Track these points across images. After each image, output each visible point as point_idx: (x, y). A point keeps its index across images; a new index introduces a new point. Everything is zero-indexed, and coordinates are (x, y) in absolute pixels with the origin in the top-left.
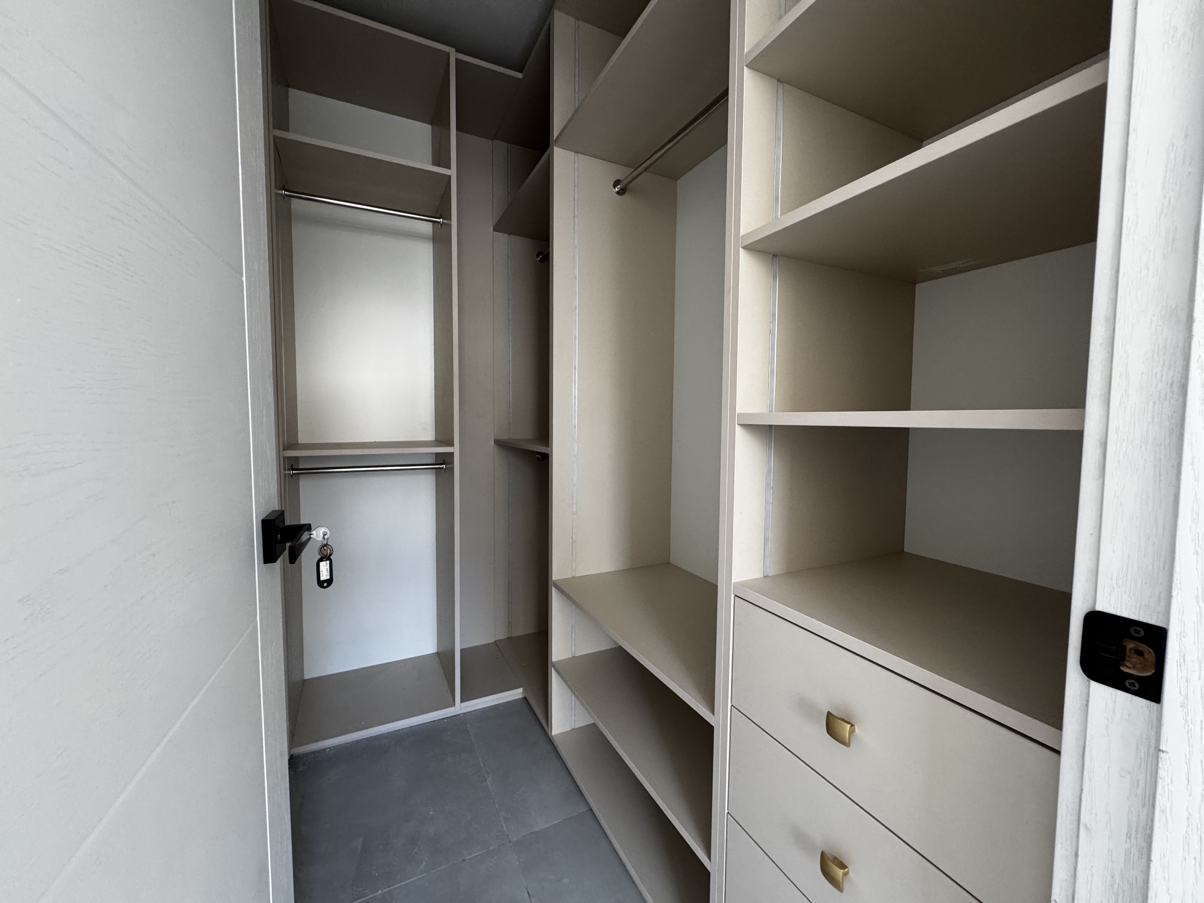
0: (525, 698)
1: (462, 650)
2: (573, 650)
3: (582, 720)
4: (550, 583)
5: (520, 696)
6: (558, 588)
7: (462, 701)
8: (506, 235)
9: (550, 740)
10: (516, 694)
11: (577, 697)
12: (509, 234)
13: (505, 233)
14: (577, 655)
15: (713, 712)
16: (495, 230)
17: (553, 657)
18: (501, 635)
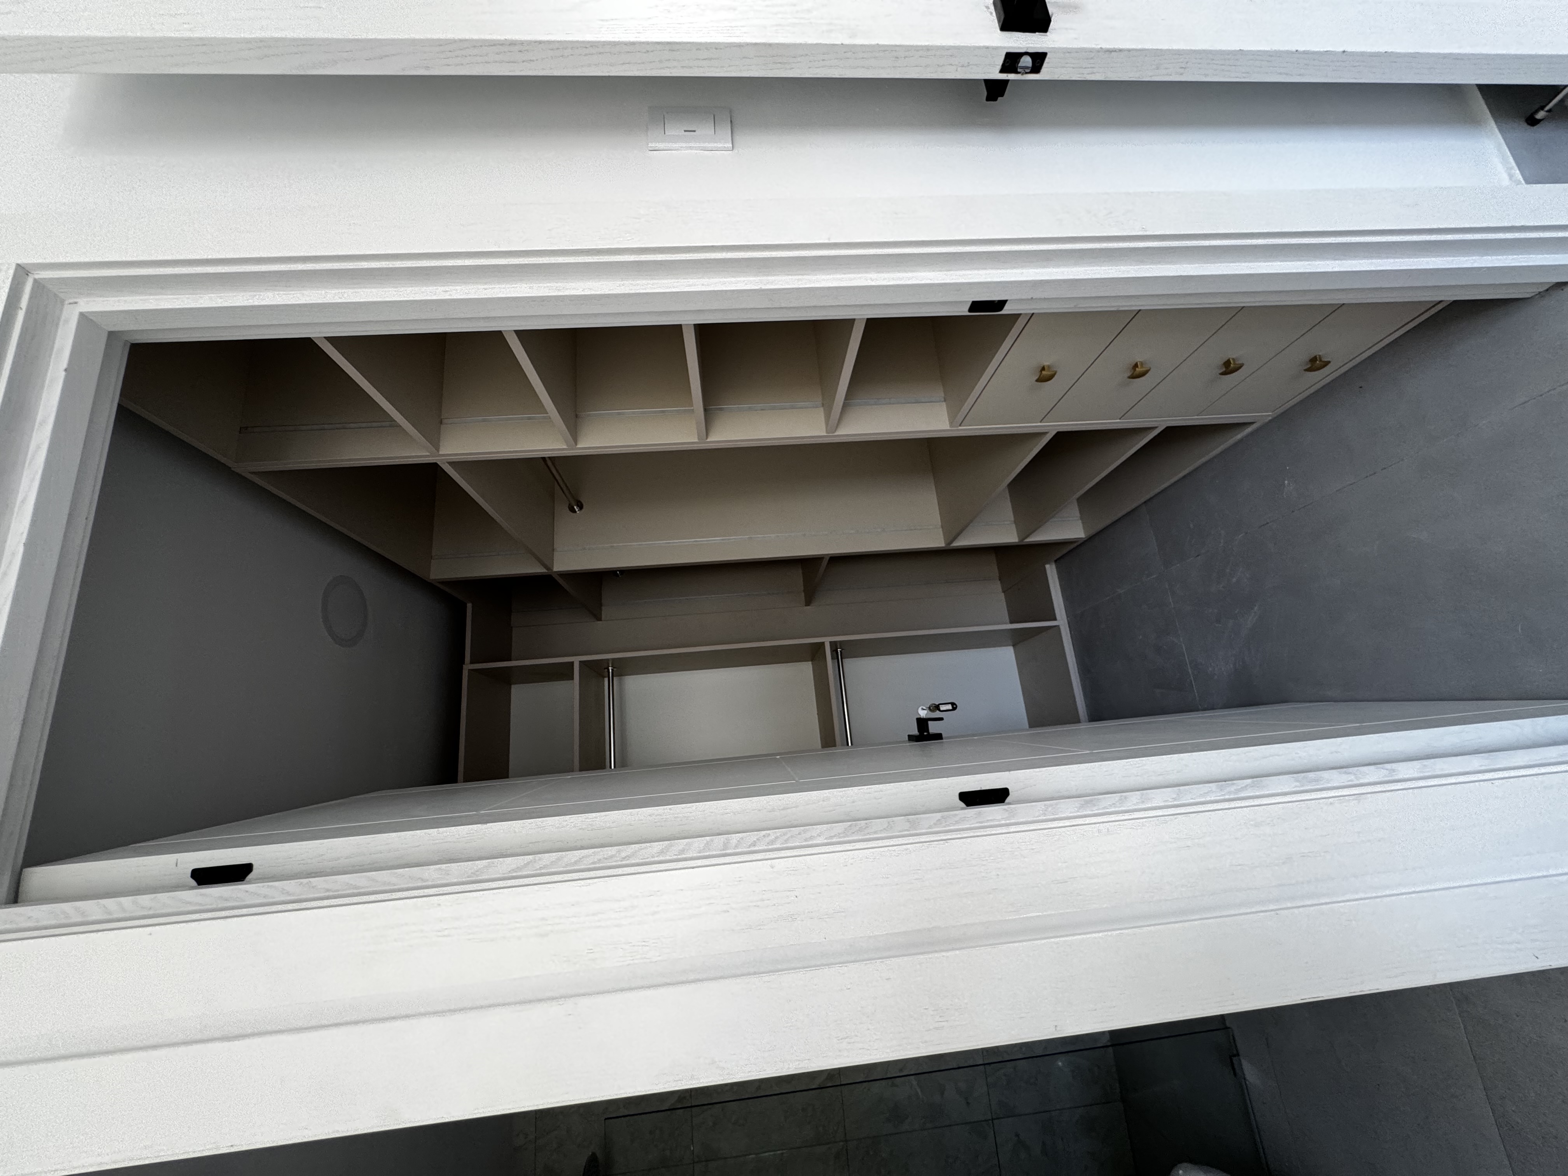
0: (1056, 561)
1: (1012, 622)
2: (1008, 523)
3: (1073, 511)
4: (947, 548)
5: (1054, 566)
6: (952, 542)
7: (1055, 619)
8: (603, 608)
9: (1090, 539)
10: (1051, 571)
11: (1053, 517)
12: (601, 605)
13: (601, 610)
14: (1013, 519)
15: (1046, 433)
16: (600, 619)
17: (1014, 541)
18: (997, 586)
